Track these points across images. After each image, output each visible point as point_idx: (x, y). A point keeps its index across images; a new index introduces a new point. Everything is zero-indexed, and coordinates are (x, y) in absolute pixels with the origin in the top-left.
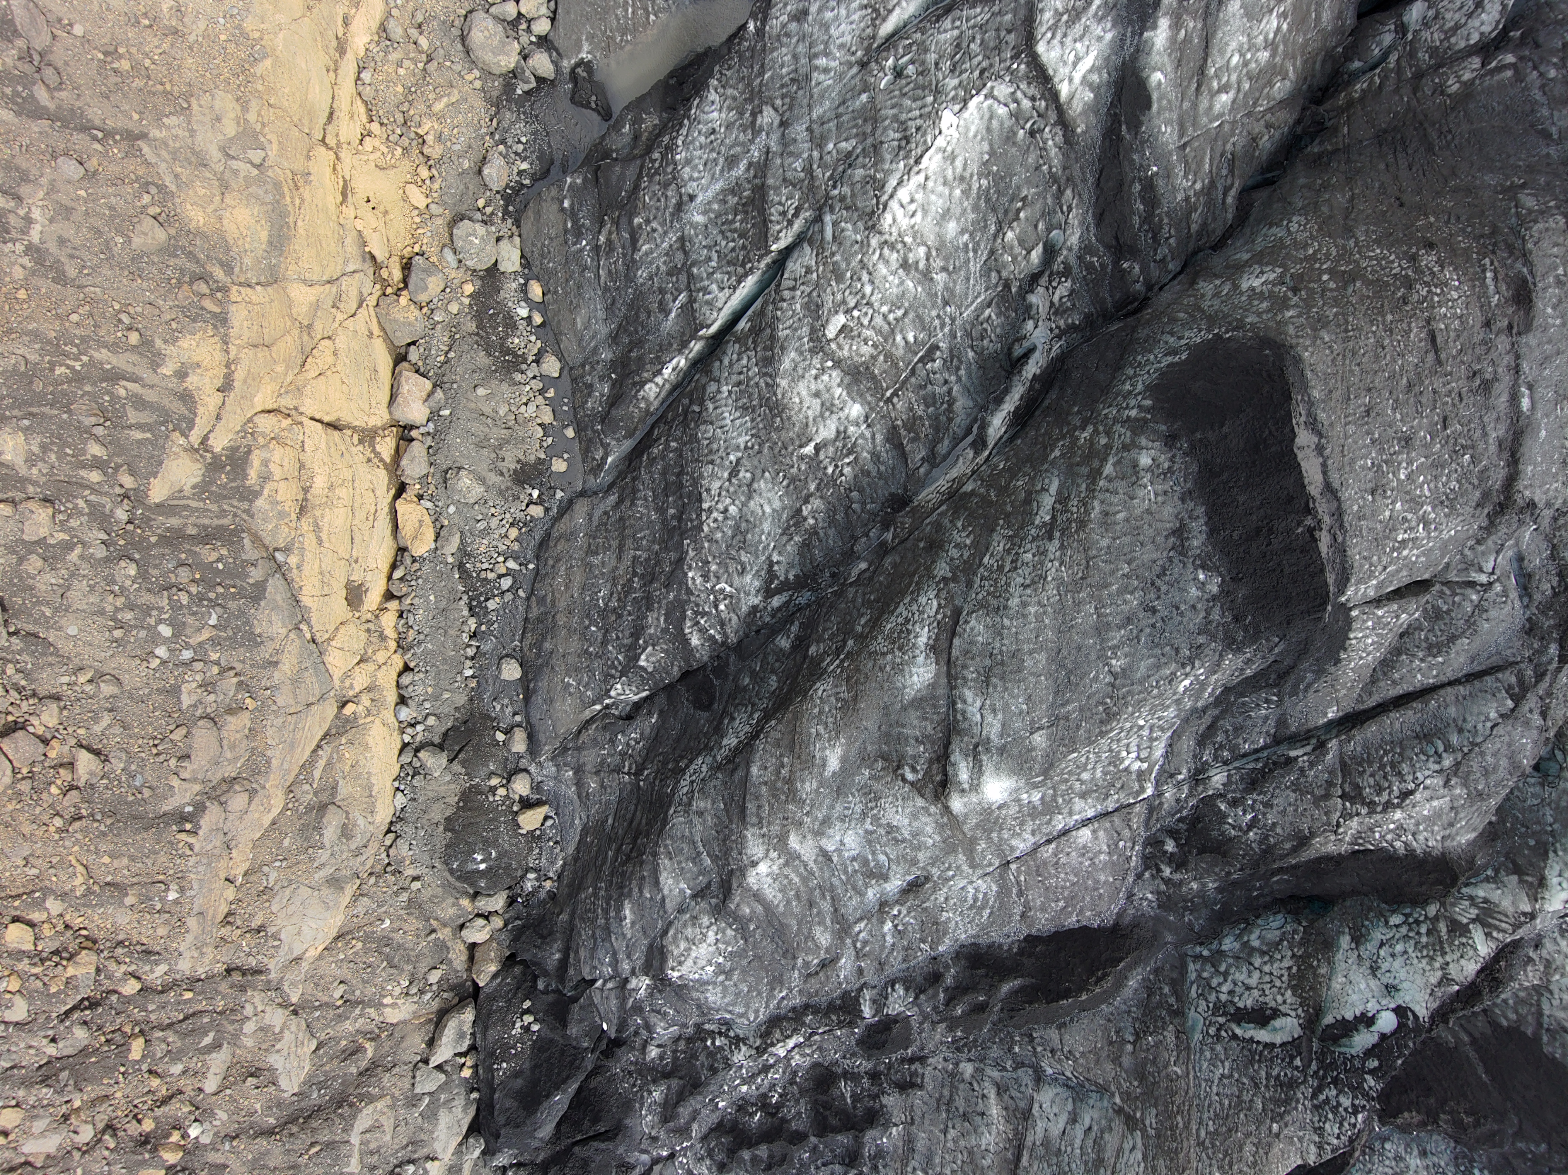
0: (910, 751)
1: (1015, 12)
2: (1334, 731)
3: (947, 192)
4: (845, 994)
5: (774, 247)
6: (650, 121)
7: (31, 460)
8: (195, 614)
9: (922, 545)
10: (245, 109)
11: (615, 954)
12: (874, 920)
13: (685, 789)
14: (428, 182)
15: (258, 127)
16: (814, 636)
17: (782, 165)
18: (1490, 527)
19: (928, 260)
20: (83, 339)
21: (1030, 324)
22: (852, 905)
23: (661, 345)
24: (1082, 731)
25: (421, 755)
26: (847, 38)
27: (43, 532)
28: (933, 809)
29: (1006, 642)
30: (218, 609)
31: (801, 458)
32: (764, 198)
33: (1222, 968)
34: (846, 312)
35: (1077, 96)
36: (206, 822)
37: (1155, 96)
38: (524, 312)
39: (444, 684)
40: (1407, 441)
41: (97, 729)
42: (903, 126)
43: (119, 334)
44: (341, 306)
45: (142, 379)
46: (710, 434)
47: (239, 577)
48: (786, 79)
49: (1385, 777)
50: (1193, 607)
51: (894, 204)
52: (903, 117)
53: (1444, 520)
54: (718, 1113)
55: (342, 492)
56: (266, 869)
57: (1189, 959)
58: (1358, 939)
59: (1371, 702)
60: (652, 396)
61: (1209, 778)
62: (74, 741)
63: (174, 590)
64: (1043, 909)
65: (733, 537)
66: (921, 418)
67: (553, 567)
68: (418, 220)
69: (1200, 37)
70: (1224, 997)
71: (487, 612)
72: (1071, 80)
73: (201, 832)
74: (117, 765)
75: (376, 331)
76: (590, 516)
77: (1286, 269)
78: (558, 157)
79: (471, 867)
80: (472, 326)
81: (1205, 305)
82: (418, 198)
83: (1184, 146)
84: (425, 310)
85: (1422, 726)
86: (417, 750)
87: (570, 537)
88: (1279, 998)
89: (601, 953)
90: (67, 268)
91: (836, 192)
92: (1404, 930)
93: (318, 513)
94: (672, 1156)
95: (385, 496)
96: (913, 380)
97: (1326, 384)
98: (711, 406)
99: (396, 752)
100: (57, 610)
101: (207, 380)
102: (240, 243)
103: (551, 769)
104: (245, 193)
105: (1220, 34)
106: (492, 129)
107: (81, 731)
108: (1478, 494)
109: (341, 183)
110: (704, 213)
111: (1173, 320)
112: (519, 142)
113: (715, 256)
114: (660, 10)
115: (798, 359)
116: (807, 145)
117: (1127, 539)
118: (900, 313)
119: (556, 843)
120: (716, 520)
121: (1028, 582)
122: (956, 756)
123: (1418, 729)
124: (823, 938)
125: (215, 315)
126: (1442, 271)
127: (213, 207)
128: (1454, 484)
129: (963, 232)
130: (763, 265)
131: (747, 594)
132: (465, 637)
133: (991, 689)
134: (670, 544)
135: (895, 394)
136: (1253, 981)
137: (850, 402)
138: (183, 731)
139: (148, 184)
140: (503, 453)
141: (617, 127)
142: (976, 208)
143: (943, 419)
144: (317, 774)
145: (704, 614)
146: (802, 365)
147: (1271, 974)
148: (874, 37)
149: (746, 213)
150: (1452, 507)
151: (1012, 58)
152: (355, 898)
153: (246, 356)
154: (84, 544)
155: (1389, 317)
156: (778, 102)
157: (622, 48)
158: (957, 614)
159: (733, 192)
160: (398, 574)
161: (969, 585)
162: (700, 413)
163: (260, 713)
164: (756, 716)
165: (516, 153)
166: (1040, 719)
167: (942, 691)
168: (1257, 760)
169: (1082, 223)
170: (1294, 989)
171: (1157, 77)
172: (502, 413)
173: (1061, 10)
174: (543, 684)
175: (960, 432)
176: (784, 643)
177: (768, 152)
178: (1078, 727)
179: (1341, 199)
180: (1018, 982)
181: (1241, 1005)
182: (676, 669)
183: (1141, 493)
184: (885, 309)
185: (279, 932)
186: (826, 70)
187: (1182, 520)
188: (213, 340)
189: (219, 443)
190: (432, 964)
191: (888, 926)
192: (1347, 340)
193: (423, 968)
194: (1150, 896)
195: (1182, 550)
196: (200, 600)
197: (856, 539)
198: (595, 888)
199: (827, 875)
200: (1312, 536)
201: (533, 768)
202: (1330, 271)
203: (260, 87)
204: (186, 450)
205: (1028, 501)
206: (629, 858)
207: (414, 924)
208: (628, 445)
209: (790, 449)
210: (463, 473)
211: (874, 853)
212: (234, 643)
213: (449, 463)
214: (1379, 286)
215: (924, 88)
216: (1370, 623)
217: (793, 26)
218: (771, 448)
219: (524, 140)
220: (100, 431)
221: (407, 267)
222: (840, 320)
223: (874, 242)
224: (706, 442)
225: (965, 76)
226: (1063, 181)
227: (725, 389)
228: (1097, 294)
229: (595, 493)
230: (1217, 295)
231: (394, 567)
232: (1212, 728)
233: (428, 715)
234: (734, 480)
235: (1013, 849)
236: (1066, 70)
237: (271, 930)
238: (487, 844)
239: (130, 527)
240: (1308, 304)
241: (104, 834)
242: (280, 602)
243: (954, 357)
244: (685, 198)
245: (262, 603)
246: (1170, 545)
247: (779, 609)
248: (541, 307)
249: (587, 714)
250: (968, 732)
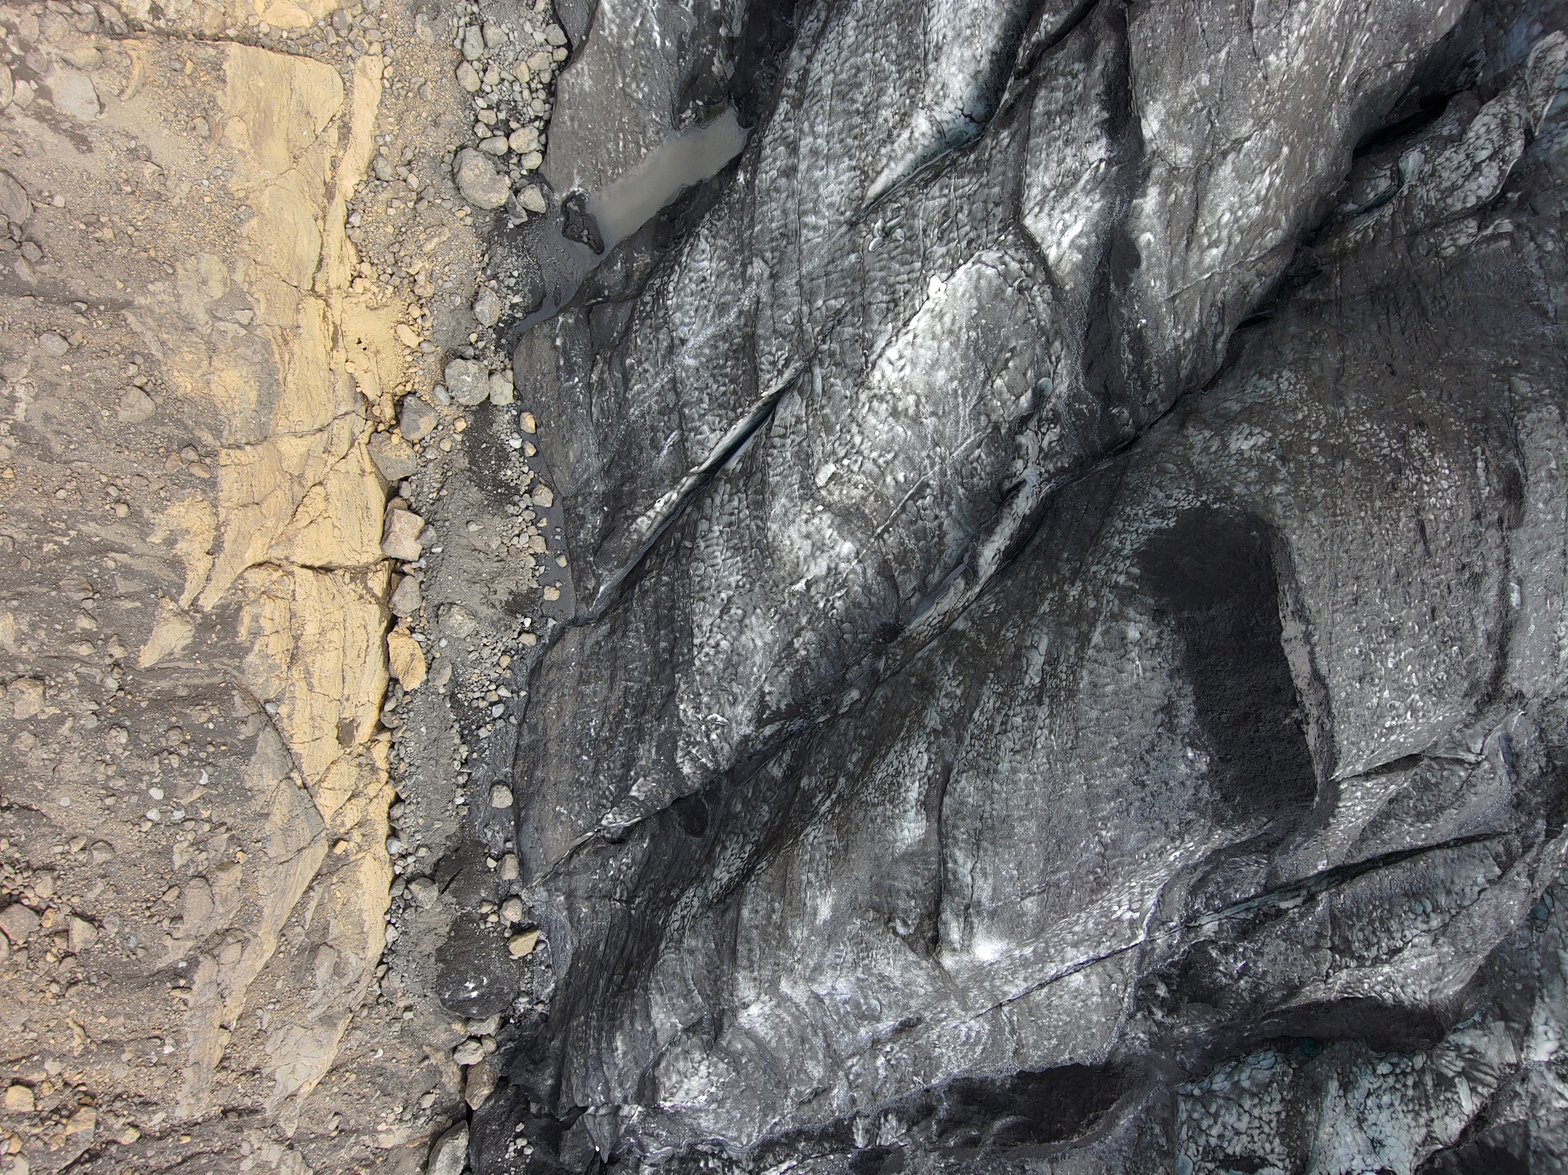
0: (901, 904)
1: (1003, 185)
2: (1325, 883)
3: (935, 345)
4: (838, 1122)
5: (765, 394)
6: (642, 260)
7: (20, 640)
8: (186, 775)
9: (913, 680)
10: (232, 269)
11: (607, 1082)
12: (867, 1055)
13: (677, 924)
14: (419, 321)
15: (246, 287)
16: (806, 768)
17: (772, 317)
18: (1479, 713)
19: (917, 406)
20: (71, 514)
21: (1020, 464)
22: (844, 1042)
23: (653, 481)
24: (1072, 899)
25: (413, 887)
26: (836, 198)
27: (33, 710)
28: (924, 963)
29: (996, 806)
30: (210, 769)
31: (793, 594)
32: (754, 347)
33: (1213, 1110)
34: (836, 462)
35: (1066, 258)
36: (200, 977)
37: (1144, 255)
38: (516, 444)
39: (436, 813)
40: (1395, 631)
41: (91, 896)
42: (891, 289)
43: (107, 507)
44: (333, 449)
45: (131, 549)
46: (701, 572)
47: (230, 735)
48: (776, 233)
49: (1374, 933)
50: (1182, 783)
51: (883, 363)
52: (892, 280)
53: (1432, 708)
55: (334, 636)
56: (259, 1012)
57: (1180, 1098)
58: (1346, 1086)
59: (1359, 858)
60: (644, 527)
61: (1200, 926)
62: (68, 910)
63: (165, 754)
64: (1036, 1047)
65: (725, 670)
66: (912, 550)
67: (545, 695)
68: (409, 358)
69: (1191, 199)
70: (1213, 1141)
71: (478, 739)
72: (1059, 244)
73: (194, 987)
74: (111, 930)
75: (368, 467)
76: (582, 645)
77: (1275, 435)
78: (550, 289)
79: (463, 995)
80: (464, 462)
81: (1195, 459)
82: (410, 338)
83: (1174, 298)
84: (417, 447)
85: (1411, 884)
86: (409, 881)
87: (561, 666)
88: (1268, 1146)
89: (593, 1082)
90: (53, 444)
91: (825, 347)
92: (1391, 1080)
93: (309, 660)
95: (377, 629)
96: (904, 516)
97: (1314, 570)
98: (702, 545)
99: (387, 884)
100: (48, 783)
101: (197, 546)
102: (229, 405)
103: (542, 894)
104: (233, 354)
105: (1210, 197)
106: (484, 265)
107: (75, 900)
108: (1466, 685)
109: (331, 329)
110: (696, 357)
111: (1162, 471)
112: (511, 276)
113: (706, 398)
114: (652, 143)
115: (788, 505)
116: (797, 299)
117: (1116, 712)
118: (889, 456)
119: (548, 967)
120: (707, 655)
121: (1018, 747)
122: (947, 915)
123: (1407, 887)
124: (816, 1071)
125: (204, 481)
126: (1432, 457)
127: (200, 372)
128: (1442, 674)
129: (952, 379)
130: (754, 408)
131: (739, 724)
132: (457, 765)
133: (981, 853)
134: (662, 676)
135: (886, 530)
136: (1242, 1126)
137: (841, 541)
138: (175, 892)
139: (133, 354)
140: (495, 586)
141: (609, 263)
142: (965, 357)
143: (934, 551)
144: (309, 915)
145: (695, 744)
146: (793, 511)
147: (1260, 1118)
148: (862, 198)
149: (737, 359)
150: (1440, 696)
151: (999, 230)
152: (349, 1031)
153: (236, 517)
154: (74, 716)
155: (1378, 504)
156: (768, 255)
157: (613, 181)
158: (947, 770)
159: (724, 338)
160: (389, 706)
161: (960, 740)
162: (692, 549)
163: (252, 865)
164: (748, 848)
165: (508, 287)
166: (1031, 885)
167: (933, 847)
168: (1248, 910)
169: (1070, 373)
170: (1282, 1136)
171: (1147, 237)
172: (494, 546)
173: (1049, 186)
174: (534, 812)
175: (951, 562)
176: (776, 771)
177: (758, 302)
178: (1069, 895)
179: (1332, 359)
180: (1010, 1119)
181: (1230, 1151)
182: (667, 796)
183: (1129, 667)
184: (874, 455)
185: (274, 1072)
186: (815, 228)
187: (1170, 697)
188: (202, 505)
189: (209, 603)
190: (425, 1089)
191: (881, 1061)
192: (1334, 525)
193: (416, 1093)
194: (1142, 1036)
195: (1171, 727)
196: (191, 761)
197: (848, 668)
198: (587, 1017)
199: (818, 1015)
200: (1299, 728)
201: (524, 894)
202: (1319, 443)
203: (246, 248)
204: (176, 614)
205: (1017, 656)
206: (620, 990)
207: (407, 1052)
208: (620, 573)
209: (781, 587)
210: (455, 609)
211: (866, 997)
212: (224, 800)
213: (441, 599)
214: (1368, 466)
215: (912, 253)
216: (1359, 794)
217: (783, 182)
218: (762, 586)
219: (516, 274)
220: (89, 605)
221: (399, 404)
222: (831, 468)
223: (863, 396)
224: (697, 579)
225: (952, 245)
226: (1051, 334)
227: (716, 528)
228: (1086, 438)
229: (587, 622)
230: (1205, 450)
231: (385, 698)
232: (1203, 881)
233: (419, 846)
234: (725, 617)
235: (1005, 994)
236: (1055, 238)
237: (266, 1071)
238: (479, 971)
239: (121, 694)
240: (1296, 479)
241: (100, 996)
242: (271, 755)
243: (944, 495)
244: (677, 342)
245: (253, 758)
246: (1159, 721)
247: (771, 737)
248: (534, 438)
249: (579, 841)
250: (959, 892)
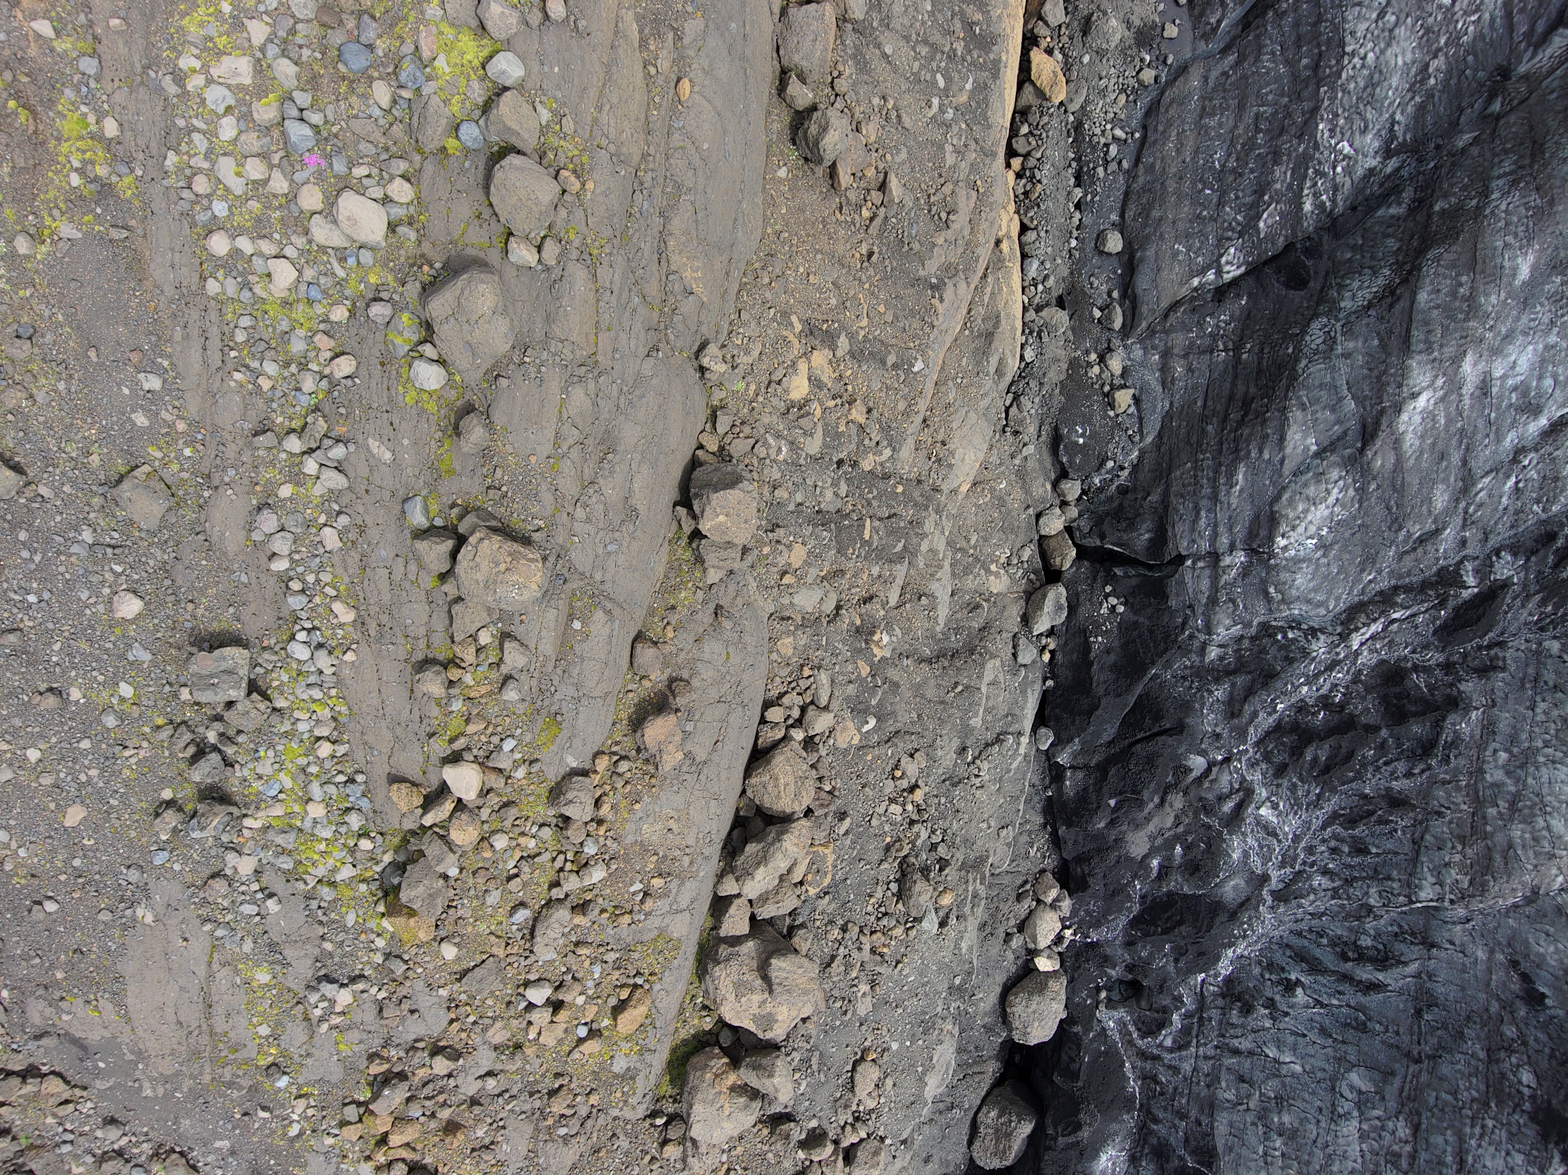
4: (1442, 571)
11: (1216, 525)
12: (1501, 475)
13: (1319, 341)
16: (1438, 193)
25: (1044, 313)
36: (947, 296)
39: (1057, 249)
41: (897, 160)
54: (1276, 716)
56: (950, 383)
65: (1365, 88)
67: (1164, 132)
71: (1093, 182)
73: (943, 305)
76: (1206, 79)
79: (1074, 438)
86: (1038, 309)
87: (1182, 101)
89: (1200, 527)
94: (1227, 760)
103: (1138, 353)
119: (1135, 432)
120: (1354, 67)
131: (1365, 156)
132: (1071, 207)
134: (1305, 94)
144: (986, 300)
145: (1323, 175)
152: (990, 446)
174: (1150, 253)
182: (1282, 239)
185: (955, 451)
190: (1024, 542)
191: (1511, 482)
193: (1018, 542)
196: (963, 60)
197: (1461, 110)
198: (1196, 461)
208: (1239, 11)
210: (1109, 15)
231: (1014, 126)
233: (1047, 275)
234: (1380, 23)
237: (951, 447)
238: (1084, 419)
241: (887, 278)
247: (1390, 176)
